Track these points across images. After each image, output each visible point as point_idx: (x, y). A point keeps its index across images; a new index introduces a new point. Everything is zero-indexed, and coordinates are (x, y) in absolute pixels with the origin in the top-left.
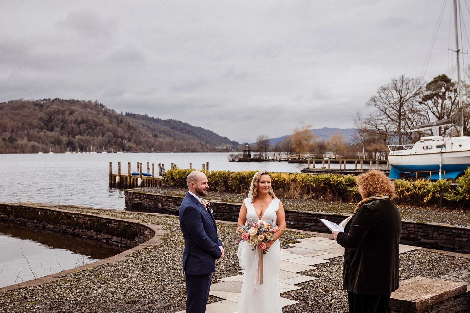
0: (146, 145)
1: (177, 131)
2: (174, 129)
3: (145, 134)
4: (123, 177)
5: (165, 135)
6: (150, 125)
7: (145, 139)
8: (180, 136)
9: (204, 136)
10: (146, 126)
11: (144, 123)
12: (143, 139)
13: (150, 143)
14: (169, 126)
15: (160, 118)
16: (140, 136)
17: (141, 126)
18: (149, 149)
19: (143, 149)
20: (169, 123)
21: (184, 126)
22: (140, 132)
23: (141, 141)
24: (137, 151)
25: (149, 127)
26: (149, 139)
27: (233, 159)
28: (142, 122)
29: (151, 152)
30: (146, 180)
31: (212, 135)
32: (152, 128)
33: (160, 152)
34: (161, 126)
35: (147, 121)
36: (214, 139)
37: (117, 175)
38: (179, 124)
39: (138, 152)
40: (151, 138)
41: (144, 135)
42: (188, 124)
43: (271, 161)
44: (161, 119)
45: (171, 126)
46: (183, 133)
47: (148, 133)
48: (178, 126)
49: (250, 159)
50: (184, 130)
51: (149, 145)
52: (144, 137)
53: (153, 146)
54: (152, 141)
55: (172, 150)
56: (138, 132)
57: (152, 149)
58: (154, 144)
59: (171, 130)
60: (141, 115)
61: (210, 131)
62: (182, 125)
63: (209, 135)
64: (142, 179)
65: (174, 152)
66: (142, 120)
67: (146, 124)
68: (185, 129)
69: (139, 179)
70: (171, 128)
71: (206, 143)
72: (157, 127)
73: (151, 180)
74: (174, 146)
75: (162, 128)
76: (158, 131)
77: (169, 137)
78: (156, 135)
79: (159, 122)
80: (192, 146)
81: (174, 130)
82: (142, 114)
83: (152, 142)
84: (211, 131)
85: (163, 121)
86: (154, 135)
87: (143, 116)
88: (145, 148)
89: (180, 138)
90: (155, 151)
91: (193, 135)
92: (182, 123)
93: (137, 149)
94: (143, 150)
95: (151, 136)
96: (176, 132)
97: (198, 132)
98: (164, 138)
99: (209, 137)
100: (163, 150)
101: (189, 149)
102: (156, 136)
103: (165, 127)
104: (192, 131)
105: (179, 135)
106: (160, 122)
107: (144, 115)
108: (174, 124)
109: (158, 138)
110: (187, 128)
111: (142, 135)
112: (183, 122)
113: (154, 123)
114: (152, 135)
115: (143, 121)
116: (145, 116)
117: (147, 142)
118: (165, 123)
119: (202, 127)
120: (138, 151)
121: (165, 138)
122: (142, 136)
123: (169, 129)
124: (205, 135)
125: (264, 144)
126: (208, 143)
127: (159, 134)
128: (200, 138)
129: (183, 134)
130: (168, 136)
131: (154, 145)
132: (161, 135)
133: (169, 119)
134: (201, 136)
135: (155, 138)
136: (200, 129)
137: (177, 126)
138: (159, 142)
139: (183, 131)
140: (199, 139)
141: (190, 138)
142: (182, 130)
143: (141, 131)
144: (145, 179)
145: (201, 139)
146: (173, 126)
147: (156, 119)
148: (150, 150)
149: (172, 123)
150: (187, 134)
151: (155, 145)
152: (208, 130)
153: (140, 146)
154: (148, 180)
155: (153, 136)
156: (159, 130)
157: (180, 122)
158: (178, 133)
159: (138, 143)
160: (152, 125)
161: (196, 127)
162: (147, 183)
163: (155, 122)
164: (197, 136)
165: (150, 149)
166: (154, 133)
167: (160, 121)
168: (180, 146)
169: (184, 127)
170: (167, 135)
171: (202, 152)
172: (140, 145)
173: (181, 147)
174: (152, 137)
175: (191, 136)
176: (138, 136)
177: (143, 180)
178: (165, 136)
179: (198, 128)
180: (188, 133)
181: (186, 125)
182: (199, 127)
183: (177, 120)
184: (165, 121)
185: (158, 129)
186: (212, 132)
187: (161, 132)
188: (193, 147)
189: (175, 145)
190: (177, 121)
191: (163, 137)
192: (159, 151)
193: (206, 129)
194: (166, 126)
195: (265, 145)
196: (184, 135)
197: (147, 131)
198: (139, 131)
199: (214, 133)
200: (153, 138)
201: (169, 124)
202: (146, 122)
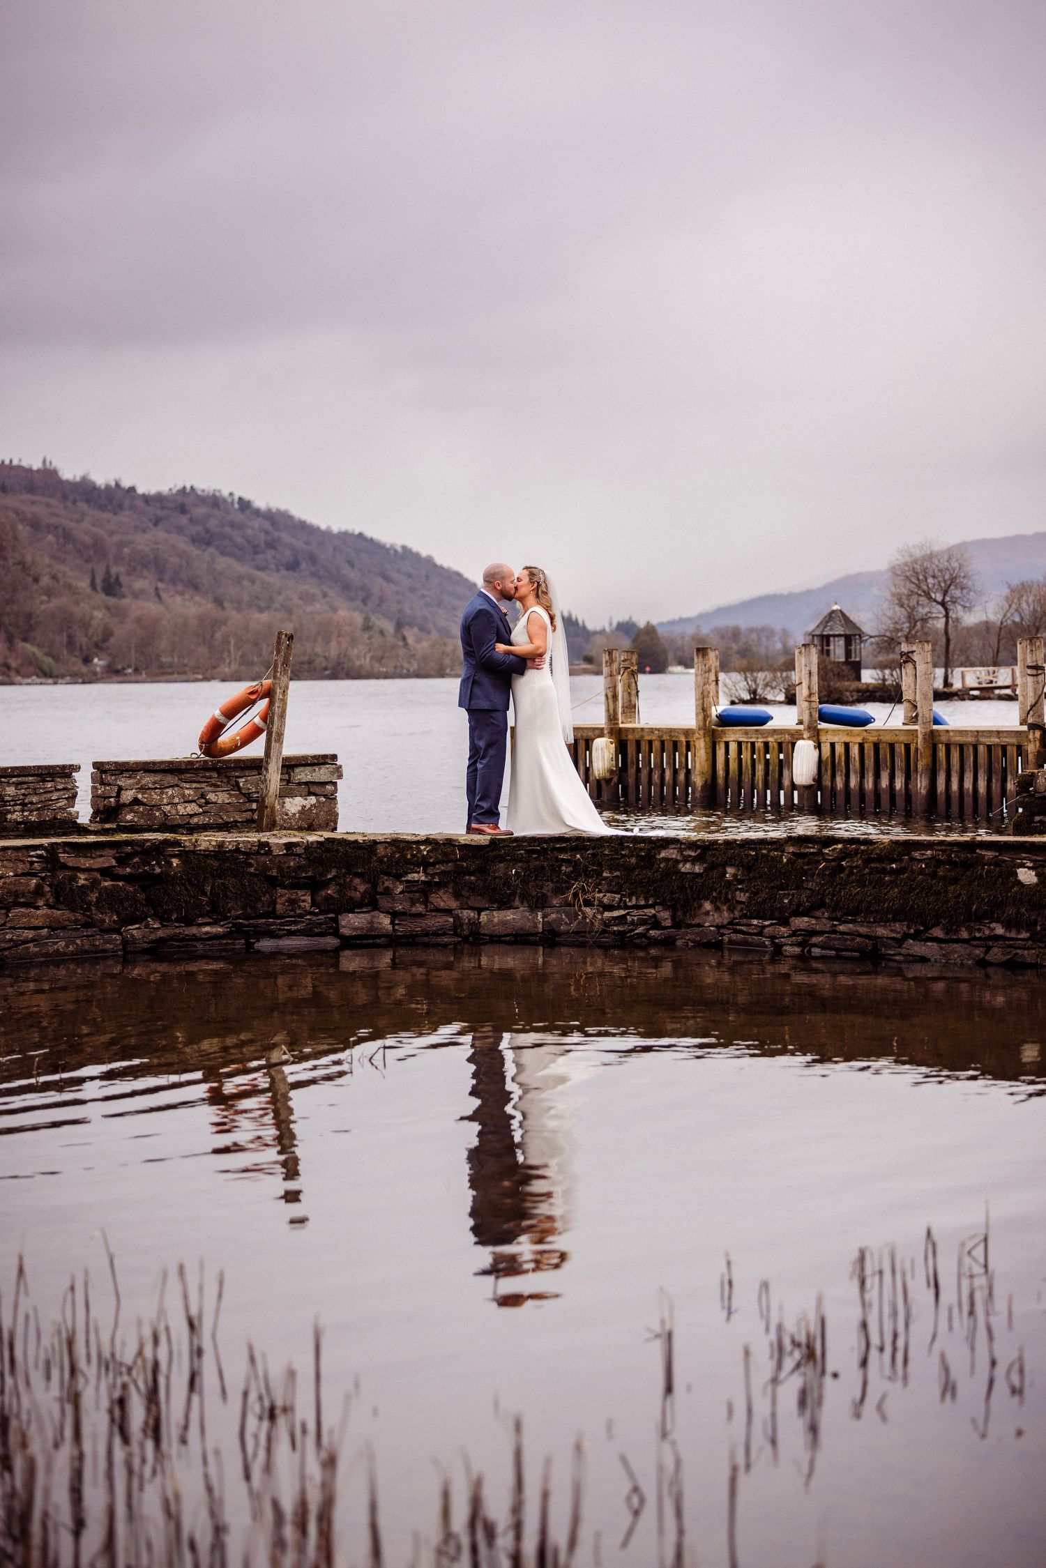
0: (61, 639)
1: (229, 560)
2: (208, 544)
3: (54, 578)
4: (638, 743)
5: (161, 580)
6: (73, 525)
7: (55, 603)
8: (246, 583)
9: (381, 581)
10: (51, 528)
11: (39, 510)
12: (43, 607)
13: (85, 625)
14: (180, 530)
15: (126, 484)
16: (25, 588)
17: (23, 530)
18: (80, 661)
19: (49, 660)
20: (183, 509)
21: (267, 526)
22: (21, 563)
23: (30, 616)
24: (12, 673)
25: (67, 536)
26: (77, 603)
27: (754, 692)
28: (30, 510)
29: (90, 678)
30: (855, 751)
31: (427, 577)
32: (87, 539)
33: (144, 682)
34: (136, 528)
35: (53, 501)
36: (440, 603)
37: (600, 733)
38: (239, 517)
39: (18, 679)
40: (89, 597)
41: (45, 580)
42: (291, 518)
43: (974, 698)
44: (132, 489)
45: (195, 529)
46: (258, 568)
47: (63, 567)
48: (232, 525)
49: (858, 691)
50: (270, 554)
51: (81, 639)
52: (49, 593)
53: (100, 646)
54: (92, 618)
55: (214, 667)
56: (11, 561)
57: (96, 660)
58: (107, 634)
59: (194, 551)
60: (19, 467)
61: (417, 556)
62: (257, 523)
63: (410, 576)
64: (819, 746)
65: (224, 680)
66: (26, 497)
67: (53, 520)
68: (271, 545)
69: (800, 743)
70: (194, 540)
71: (399, 626)
72: (116, 538)
73: (900, 749)
74: (226, 641)
75: (143, 542)
76: (119, 559)
77: (182, 594)
78: (112, 580)
79: (121, 507)
80: (327, 640)
81: (211, 550)
82: (25, 464)
83: (94, 623)
84: (424, 554)
85: (147, 499)
86: (99, 581)
87: (30, 470)
88: (56, 659)
89: (246, 597)
90: (114, 673)
91: (320, 578)
92: (257, 512)
93: (14, 664)
94: (45, 667)
95: (83, 584)
96: (223, 563)
97: (352, 565)
98: (158, 596)
99: (412, 590)
100: (161, 666)
101: (310, 662)
102: (111, 587)
103: (160, 534)
104: (313, 559)
105: (240, 578)
106: (132, 507)
107: (37, 465)
108: (209, 516)
109: (123, 596)
110: (286, 537)
111: (36, 580)
112: (260, 503)
113: (94, 513)
114: (88, 581)
115: (33, 503)
116: (38, 471)
117: (66, 622)
118: (160, 513)
119: (369, 533)
120: (18, 672)
121: (164, 595)
122: (35, 587)
123: (182, 543)
124: (388, 579)
125: (939, 597)
126: (411, 625)
127: (129, 574)
128: (361, 594)
129: (260, 574)
130: (180, 587)
131: (105, 639)
132: (138, 585)
133: (180, 486)
134: (364, 588)
135: (111, 600)
136: (359, 545)
137: (227, 529)
138: (138, 620)
139: (260, 557)
140: (359, 603)
141: (308, 598)
142: (256, 550)
143: (29, 558)
144: (847, 745)
145: (364, 601)
146: (207, 531)
147: (108, 487)
148: (84, 669)
149: (200, 511)
150: (284, 572)
151: (112, 640)
152: (404, 548)
153: (29, 648)
154: (876, 746)
155: (93, 585)
156: (126, 550)
157: (245, 505)
158: (240, 568)
159: (17, 626)
160: (87, 525)
161: (335, 529)
162: (870, 763)
163: (102, 508)
164: (346, 587)
165: (87, 660)
166: (100, 570)
167: (127, 503)
168: (256, 644)
169: (267, 533)
170: (173, 581)
171: (386, 676)
172: (25, 640)
173: (264, 647)
174: (89, 590)
175: (311, 587)
176: (15, 590)
177: (826, 750)
178: (160, 585)
179: (345, 536)
180: (293, 566)
181: (277, 520)
182: (352, 535)
183: (225, 493)
184: (159, 499)
185: (122, 545)
186: (429, 561)
187: (141, 563)
188: (333, 644)
189: (232, 641)
190: (225, 501)
191: (152, 591)
192: (136, 670)
193: (392, 546)
194: (168, 532)
195: (943, 604)
196: (273, 578)
197: (63, 561)
198: (18, 558)
199: (442, 568)
200: (101, 597)
201: (183, 520)
202: (49, 505)
